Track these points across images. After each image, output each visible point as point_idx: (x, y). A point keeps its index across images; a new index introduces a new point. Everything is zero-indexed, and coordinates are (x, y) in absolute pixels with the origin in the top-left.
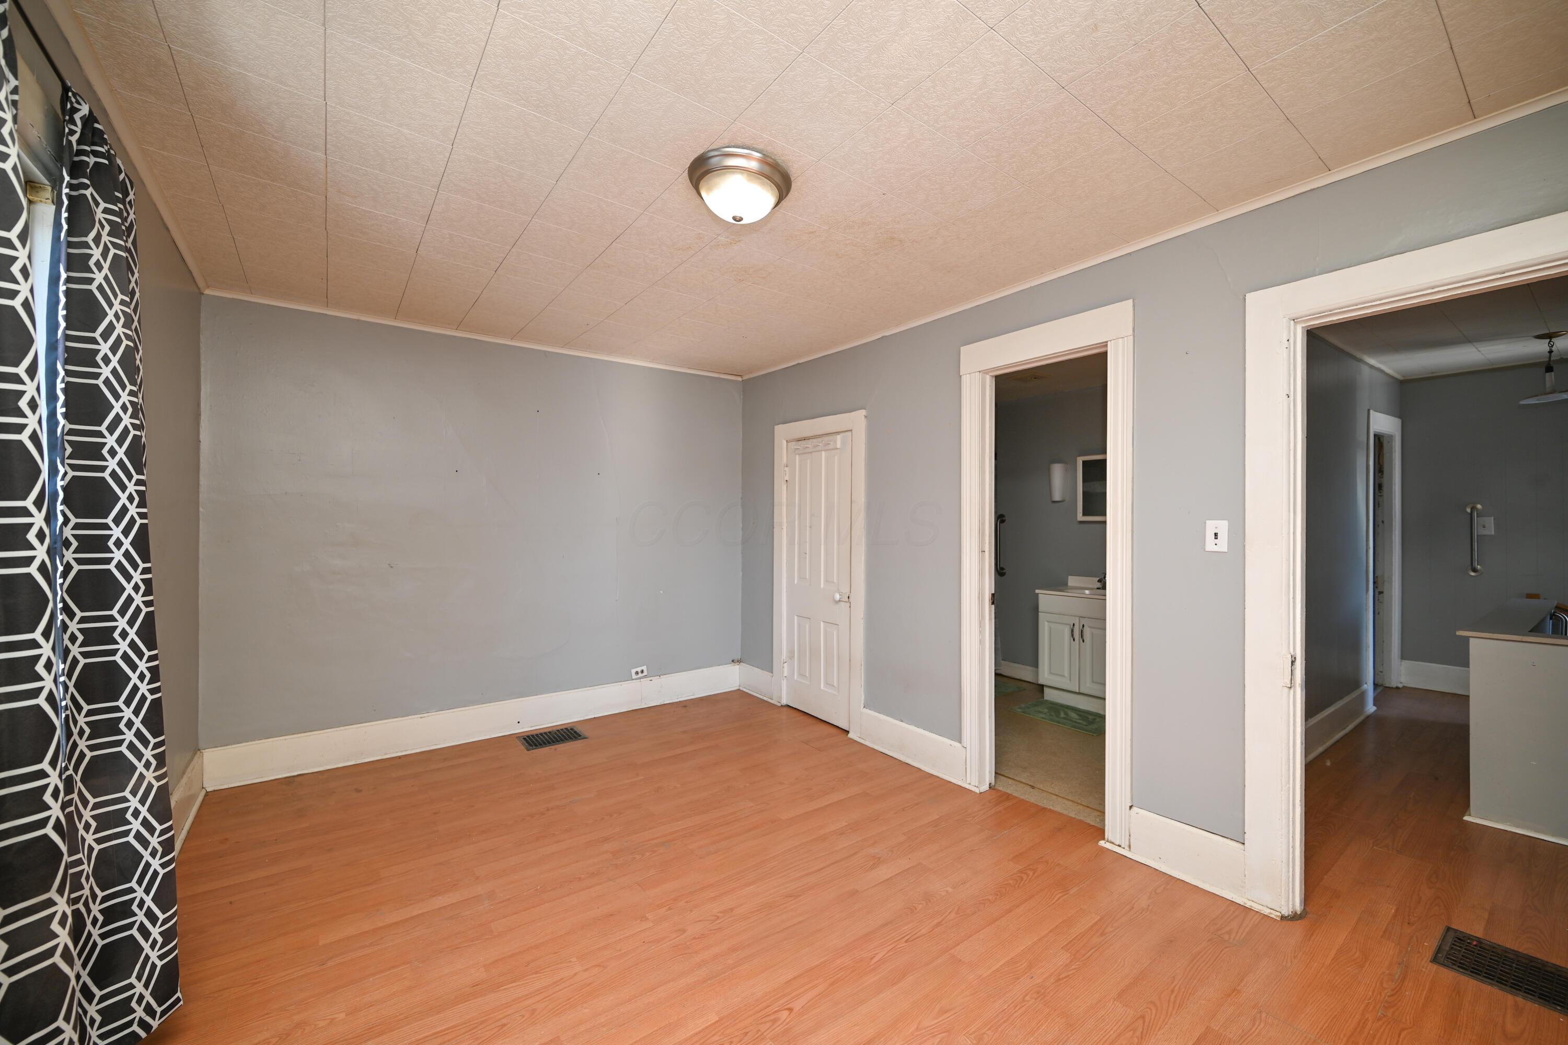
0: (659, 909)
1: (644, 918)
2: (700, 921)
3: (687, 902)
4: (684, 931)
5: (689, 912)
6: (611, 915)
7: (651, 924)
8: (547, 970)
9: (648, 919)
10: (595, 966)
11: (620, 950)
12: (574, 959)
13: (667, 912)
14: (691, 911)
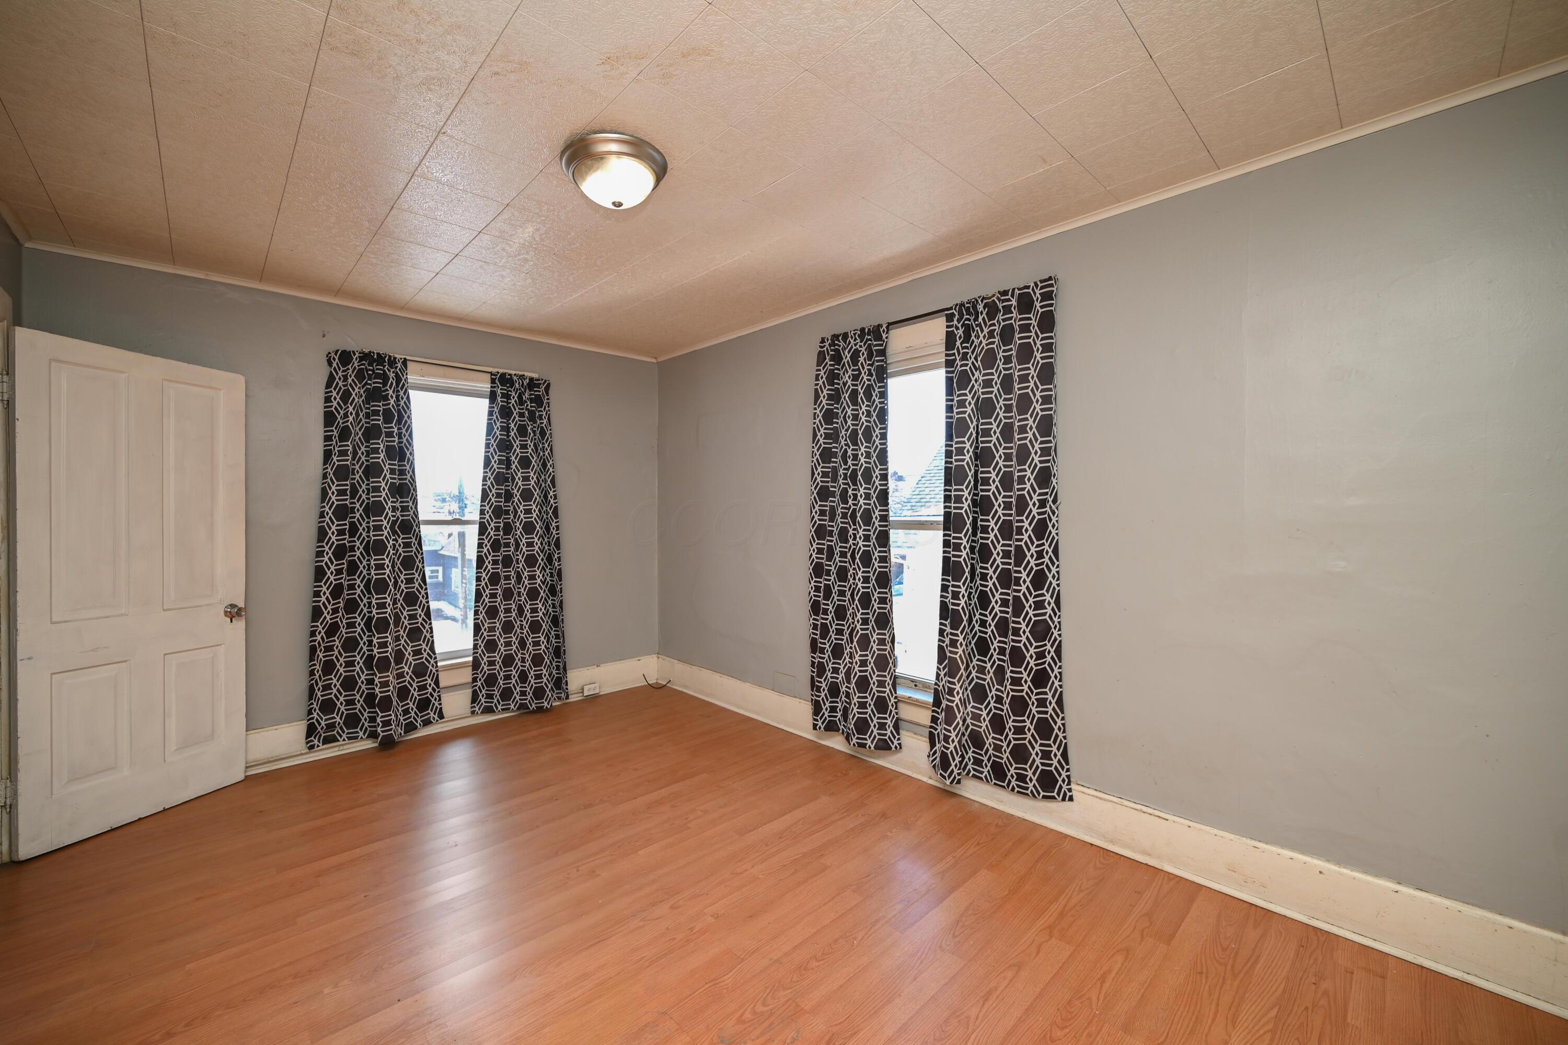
0: (703, 928)
1: (716, 916)
2: (657, 919)
3: (674, 939)
4: (672, 907)
5: (670, 927)
6: (751, 917)
7: (706, 911)
8: (778, 868)
9: (712, 916)
10: (741, 873)
11: (726, 886)
12: (761, 876)
13: (693, 925)
14: (668, 929)
